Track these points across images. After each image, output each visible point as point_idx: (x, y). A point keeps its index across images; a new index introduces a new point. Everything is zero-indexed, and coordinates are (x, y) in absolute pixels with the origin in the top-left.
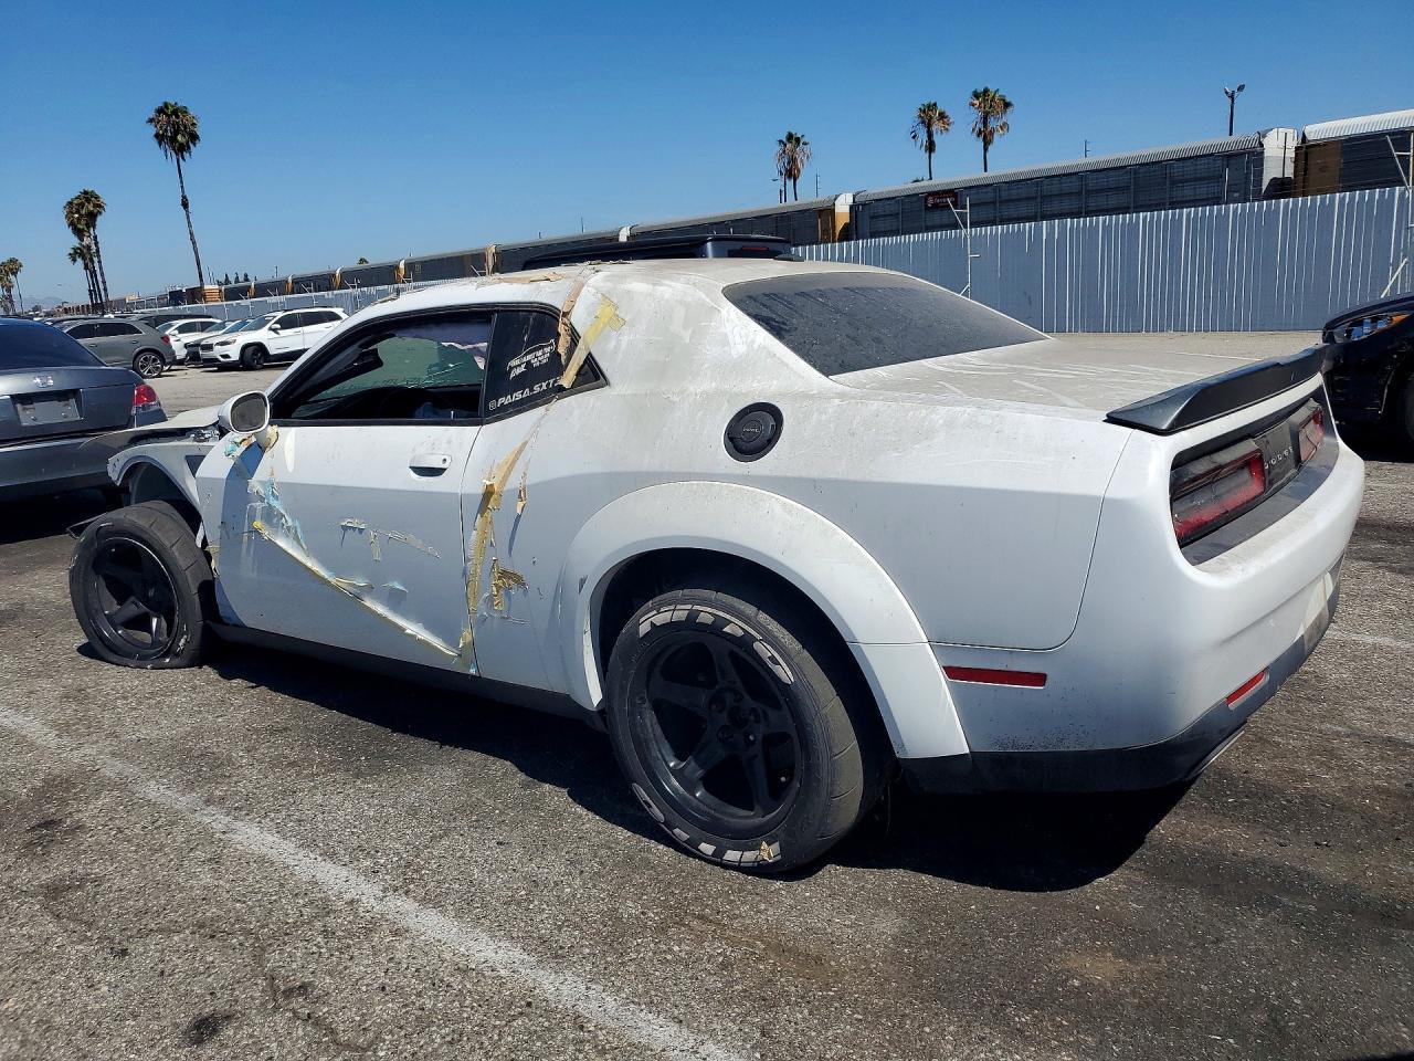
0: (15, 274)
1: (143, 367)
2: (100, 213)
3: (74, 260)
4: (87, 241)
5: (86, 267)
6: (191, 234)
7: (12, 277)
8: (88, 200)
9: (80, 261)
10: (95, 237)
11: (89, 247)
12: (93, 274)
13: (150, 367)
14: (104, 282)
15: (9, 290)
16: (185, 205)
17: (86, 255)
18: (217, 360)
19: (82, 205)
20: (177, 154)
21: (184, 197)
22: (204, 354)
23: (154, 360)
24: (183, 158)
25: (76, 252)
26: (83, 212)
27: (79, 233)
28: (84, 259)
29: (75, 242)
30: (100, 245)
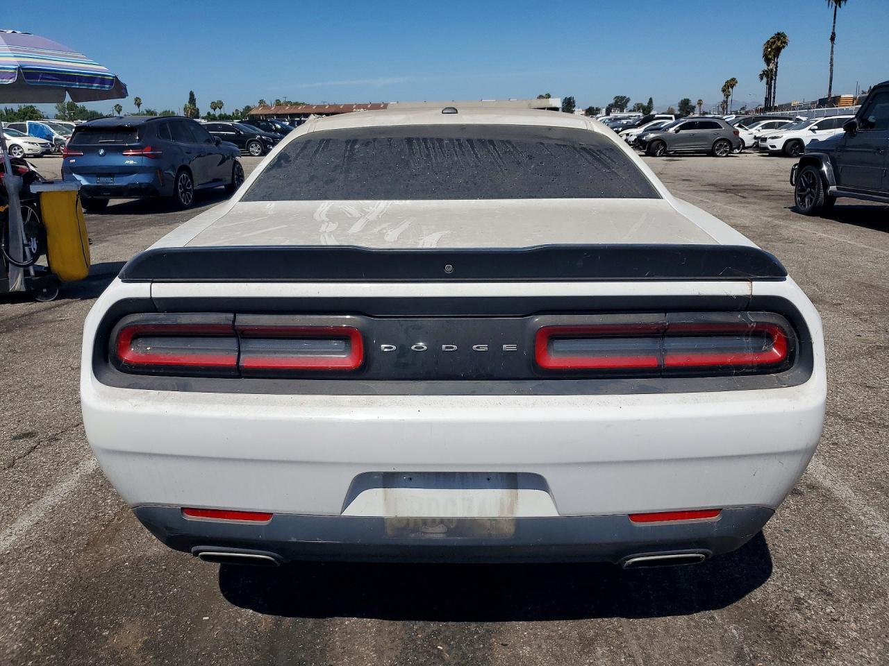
0: (732, 87)
1: (717, 150)
2: (784, 47)
3: (762, 79)
4: (772, 66)
5: (767, 84)
6: (832, 59)
7: (730, 89)
8: (779, 39)
9: (765, 79)
10: (777, 63)
11: (772, 70)
12: (770, 88)
13: (722, 150)
14: (774, 93)
15: (727, 98)
16: (833, 39)
17: (769, 76)
18: (767, 148)
19: (774, 43)
20: (836, 4)
21: (834, 34)
22: (762, 144)
23: (726, 146)
24: (840, 6)
25: (764, 74)
26: (774, 47)
27: (768, 61)
28: (767, 78)
29: (765, 67)
30: (778, 69)
